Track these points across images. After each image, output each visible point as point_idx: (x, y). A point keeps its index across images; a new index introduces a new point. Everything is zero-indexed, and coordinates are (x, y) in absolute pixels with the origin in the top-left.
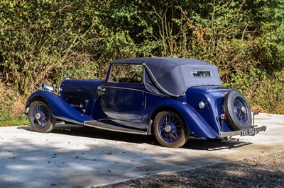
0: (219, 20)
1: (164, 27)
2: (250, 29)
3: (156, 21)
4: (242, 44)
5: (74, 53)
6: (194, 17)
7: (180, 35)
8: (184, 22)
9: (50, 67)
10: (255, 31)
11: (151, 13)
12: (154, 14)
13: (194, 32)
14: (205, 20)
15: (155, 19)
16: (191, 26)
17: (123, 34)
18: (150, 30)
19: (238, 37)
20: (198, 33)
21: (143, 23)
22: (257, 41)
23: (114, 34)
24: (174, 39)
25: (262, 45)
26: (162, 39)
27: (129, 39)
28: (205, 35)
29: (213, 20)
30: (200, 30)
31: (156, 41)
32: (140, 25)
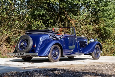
0: (81, 17)
1: (58, 20)
2: (94, 21)
3: (54, 17)
4: (91, 27)
5: (18, 30)
6: (70, 15)
7: (64, 22)
8: (66, 17)
9: (7, 36)
10: (97, 22)
11: (52, 13)
13: (70, 21)
14: (75, 17)
15: (54, 16)
16: (69, 19)
17: (40, 21)
18: (52, 21)
19: (90, 24)
21: (48, 18)
22: (97, 26)
23: (36, 22)
24: (62, 25)
25: (99, 28)
26: (57, 25)
27: (42, 24)
28: (75, 23)
29: (79, 17)
30: (73, 20)
31: (54, 26)
32: (47, 19)
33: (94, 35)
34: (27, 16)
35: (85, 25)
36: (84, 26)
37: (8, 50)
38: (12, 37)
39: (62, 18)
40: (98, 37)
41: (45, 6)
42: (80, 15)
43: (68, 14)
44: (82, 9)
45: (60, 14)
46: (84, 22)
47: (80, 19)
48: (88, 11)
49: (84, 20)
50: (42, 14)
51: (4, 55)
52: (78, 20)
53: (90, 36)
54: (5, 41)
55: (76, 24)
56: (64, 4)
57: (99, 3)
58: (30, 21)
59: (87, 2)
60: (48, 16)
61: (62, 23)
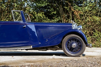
0: (86, 8)
6: (75, 7)
7: (68, 14)
11: (55, 5)
13: (74, 13)
14: (80, 8)
15: (57, 8)
16: (73, 10)
17: (41, 13)
24: (66, 16)
27: (44, 16)
30: (77, 12)
31: (58, 17)
32: (51, 10)
36: (89, 18)
39: (66, 9)
43: (71, 6)
45: (63, 5)
47: (85, 10)
52: (83, 11)
60: (51, 7)
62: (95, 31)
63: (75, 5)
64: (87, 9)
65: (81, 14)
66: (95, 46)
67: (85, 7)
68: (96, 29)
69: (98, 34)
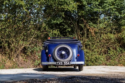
1: (76, 28)
2: (115, 29)
4: (112, 36)
5: (34, 40)
6: (90, 24)
7: (83, 31)
8: (85, 26)
9: (23, 46)
10: (119, 30)
11: (70, 22)
12: (71, 22)
13: (90, 30)
14: (95, 25)
15: (72, 25)
16: (88, 27)
17: (57, 30)
18: (70, 30)
19: (111, 33)
20: (92, 30)
22: (119, 35)
23: (53, 31)
24: (81, 34)
25: (122, 36)
26: (75, 34)
27: (59, 33)
28: (95, 31)
29: (99, 25)
31: (72, 35)
32: (65, 27)
33: (116, 44)
34: (44, 25)
35: (106, 33)
36: (104, 35)
37: (24, 61)
38: (28, 47)
39: (81, 27)
40: (121, 46)
41: (63, 14)
42: (100, 23)
43: (87, 23)
44: (102, 16)
45: (78, 22)
46: (105, 30)
48: (109, 18)
49: (105, 28)
50: (59, 23)
51: (20, 65)
52: (98, 28)
53: (112, 45)
54: (21, 51)
55: (96, 33)
56: (83, 12)
57: (121, 10)
58: (46, 30)
59: (108, 9)
61: (80, 31)
62: (110, 49)
63: (90, 22)
64: (101, 26)
65: (96, 31)
66: (110, 65)
67: (100, 24)
68: (111, 47)
69: (113, 52)
